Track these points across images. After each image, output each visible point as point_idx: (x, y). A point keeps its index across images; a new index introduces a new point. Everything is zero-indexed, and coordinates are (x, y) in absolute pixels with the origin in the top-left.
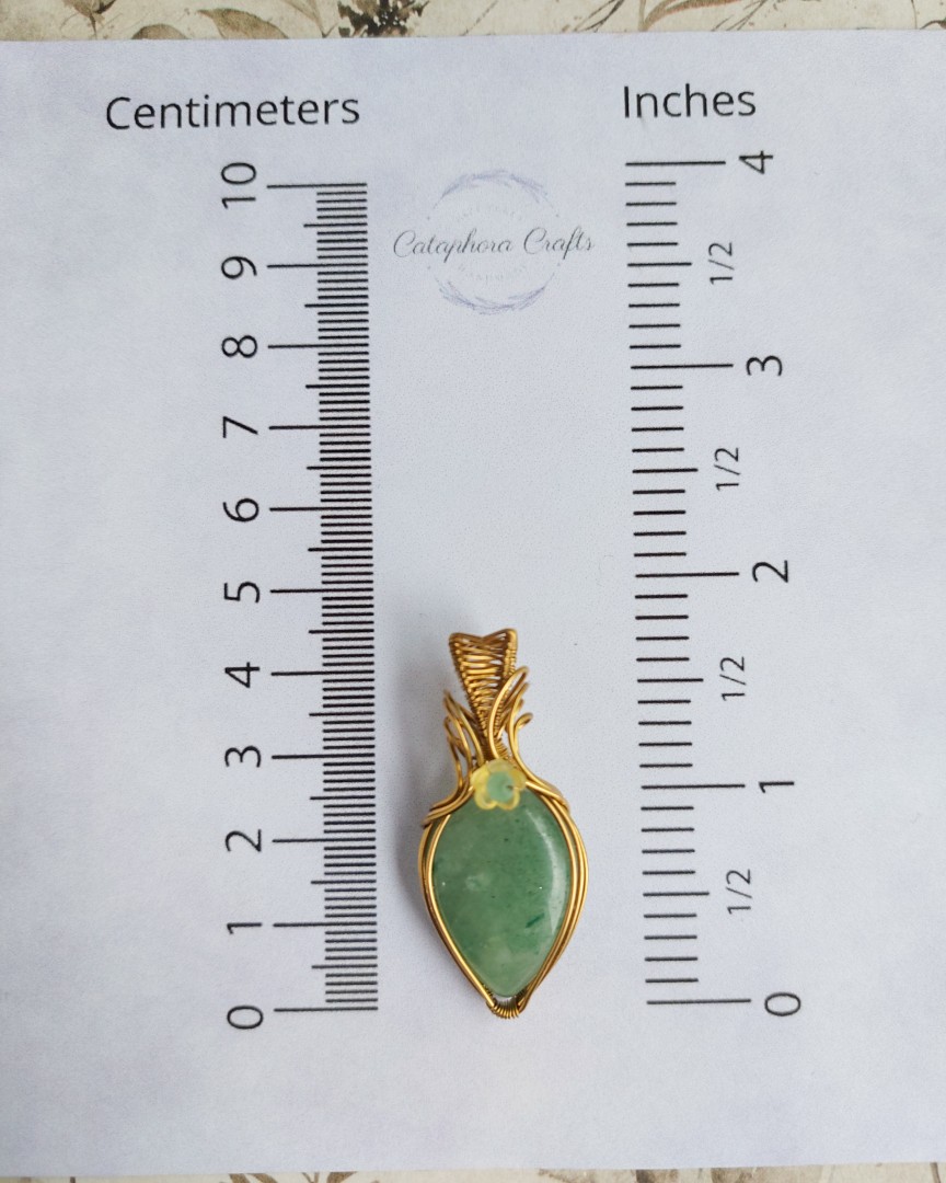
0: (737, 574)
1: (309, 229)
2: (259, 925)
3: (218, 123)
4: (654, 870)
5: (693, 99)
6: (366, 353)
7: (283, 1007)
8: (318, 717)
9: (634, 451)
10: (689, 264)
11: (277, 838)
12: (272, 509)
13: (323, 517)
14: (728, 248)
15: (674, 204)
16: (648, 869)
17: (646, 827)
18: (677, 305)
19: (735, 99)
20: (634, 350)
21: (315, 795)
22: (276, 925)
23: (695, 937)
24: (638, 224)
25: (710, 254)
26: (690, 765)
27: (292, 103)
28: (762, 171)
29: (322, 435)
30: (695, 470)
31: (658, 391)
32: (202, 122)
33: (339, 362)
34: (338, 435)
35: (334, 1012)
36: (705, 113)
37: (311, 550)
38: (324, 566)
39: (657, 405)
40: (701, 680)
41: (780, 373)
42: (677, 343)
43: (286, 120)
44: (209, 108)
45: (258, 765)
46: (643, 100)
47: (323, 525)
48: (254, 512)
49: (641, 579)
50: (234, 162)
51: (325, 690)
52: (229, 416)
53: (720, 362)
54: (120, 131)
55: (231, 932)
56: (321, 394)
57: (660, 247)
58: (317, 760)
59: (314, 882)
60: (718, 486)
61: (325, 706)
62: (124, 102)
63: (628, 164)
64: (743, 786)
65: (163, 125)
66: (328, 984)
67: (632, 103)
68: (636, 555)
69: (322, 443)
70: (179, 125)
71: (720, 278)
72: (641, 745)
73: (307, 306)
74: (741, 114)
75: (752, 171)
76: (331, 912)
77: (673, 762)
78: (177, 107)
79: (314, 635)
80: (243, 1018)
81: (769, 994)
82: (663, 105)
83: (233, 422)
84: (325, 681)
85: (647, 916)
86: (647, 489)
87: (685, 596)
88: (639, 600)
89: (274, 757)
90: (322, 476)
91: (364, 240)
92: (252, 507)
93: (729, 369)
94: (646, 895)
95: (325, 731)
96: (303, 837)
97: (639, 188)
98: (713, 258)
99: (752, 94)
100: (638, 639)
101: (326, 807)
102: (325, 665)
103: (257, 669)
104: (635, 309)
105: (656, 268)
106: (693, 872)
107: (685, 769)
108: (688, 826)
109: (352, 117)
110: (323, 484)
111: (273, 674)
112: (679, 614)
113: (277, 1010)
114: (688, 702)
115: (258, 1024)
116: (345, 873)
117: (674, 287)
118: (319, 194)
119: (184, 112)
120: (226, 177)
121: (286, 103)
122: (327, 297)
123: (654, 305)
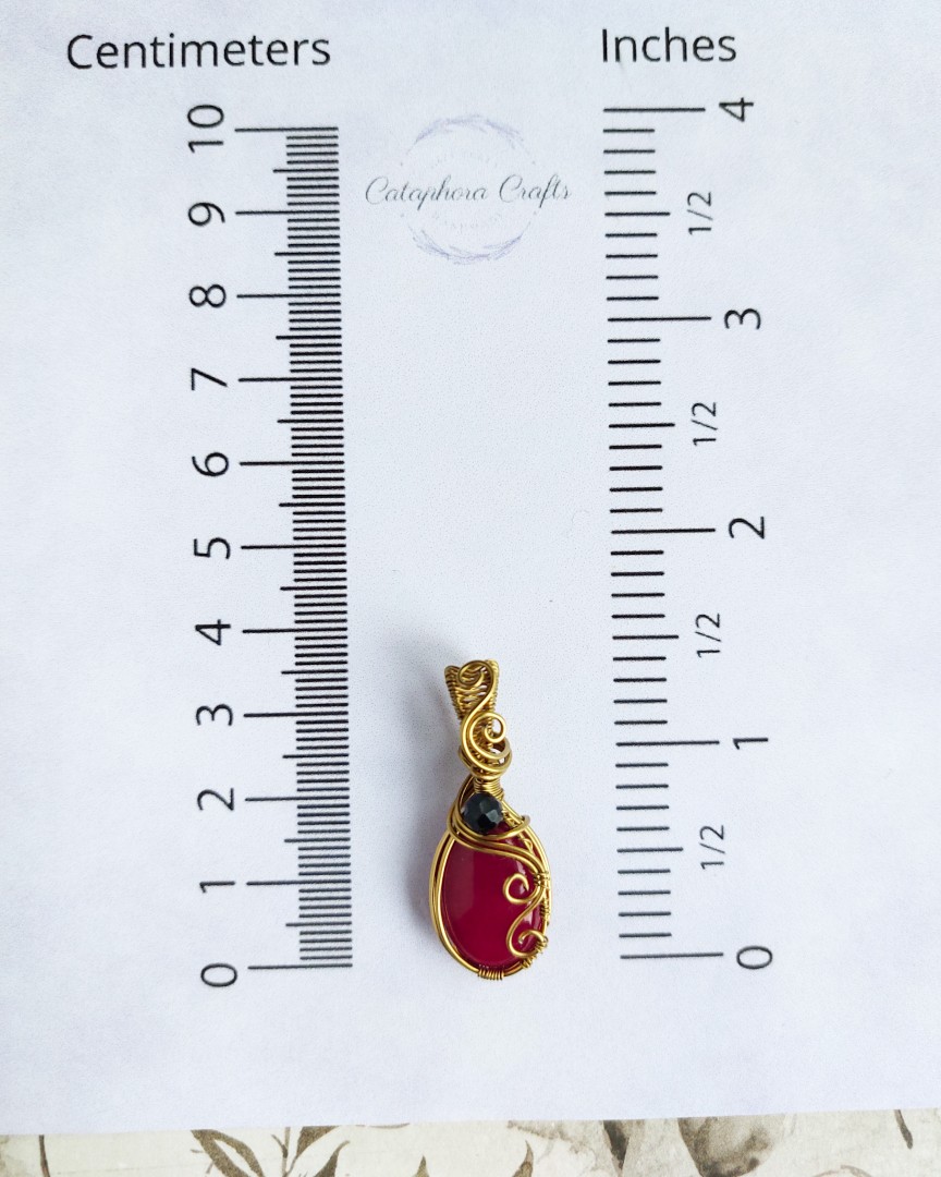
0: (713, 530)
1: (278, 174)
2: (232, 883)
3: (184, 63)
4: (628, 826)
5: (672, 43)
6: (338, 303)
7: (257, 964)
8: (290, 675)
9: (611, 405)
10: (668, 214)
11: (250, 796)
12: (242, 464)
13: (294, 472)
14: (707, 198)
15: (652, 151)
16: (623, 826)
17: (621, 783)
18: (655, 256)
19: (716, 43)
20: (611, 302)
21: (287, 754)
22: (249, 884)
23: (668, 892)
24: (616, 172)
25: (689, 204)
26: (665, 722)
27: (261, 42)
28: (742, 118)
29: (293, 388)
30: (672, 425)
31: (636, 344)
32: (167, 62)
33: (310, 312)
34: (309, 387)
35: (308, 970)
36: (685, 58)
37: (282, 505)
38: (295, 522)
39: (635, 359)
40: (676, 637)
41: (758, 327)
42: (654, 295)
43: (254, 61)
44: (175, 47)
45: (230, 723)
46: (622, 44)
47: (294, 480)
48: (223, 466)
49: (617, 535)
50: (201, 104)
51: (297, 647)
52: (197, 368)
53: (698, 315)
54: (82, 70)
55: (204, 891)
56: (292, 346)
57: (638, 196)
58: (289, 718)
59: (287, 841)
60: (695, 441)
61: (297, 664)
62: (86, 40)
63: (606, 110)
64: (717, 743)
65: (126, 65)
66: (302, 942)
67: (611, 46)
68: (612, 511)
69: (293, 396)
70: (144, 65)
71: (699, 229)
72: (616, 702)
73: (277, 254)
74: (722, 59)
75: (733, 119)
76: (304, 870)
77: (648, 719)
78: (142, 46)
79: (286, 592)
80: (217, 976)
81: (741, 948)
82: (641, 49)
83: (201, 374)
84: (297, 639)
85: (621, 872)
86: (623, 444)
87: (661, 552)
88: (615, 556)
89: (246, 716)
90: (293, 429)
91: (336, 187)
92: (222, 461)
93: (707, 322)
94: (620, 851)
95: (298, 689)
96: (276, 796)
97: (617, 134)
98: (691, 208)
99: (733, 39)
100: (614, 595)
101: (299, 765)
102: (297, 622)
103: (228, 626)
104: (612, 260)
105: (635, 218)
106: (667, 828)
107: (660, 725)
108: (663, 782)
109: (322, 58)
110: (294, 438)
111: (245, 632)
112: (655, 571)
113: (251, 968)
114: (663, 658)
115: (233, 982)
116: (317, 832)
117: (652, 238)
118: (289, 138)
119: (150, 52)
120: (193, 119)
121: (253, 42)
122: (298, 245)
123: (634, 256)
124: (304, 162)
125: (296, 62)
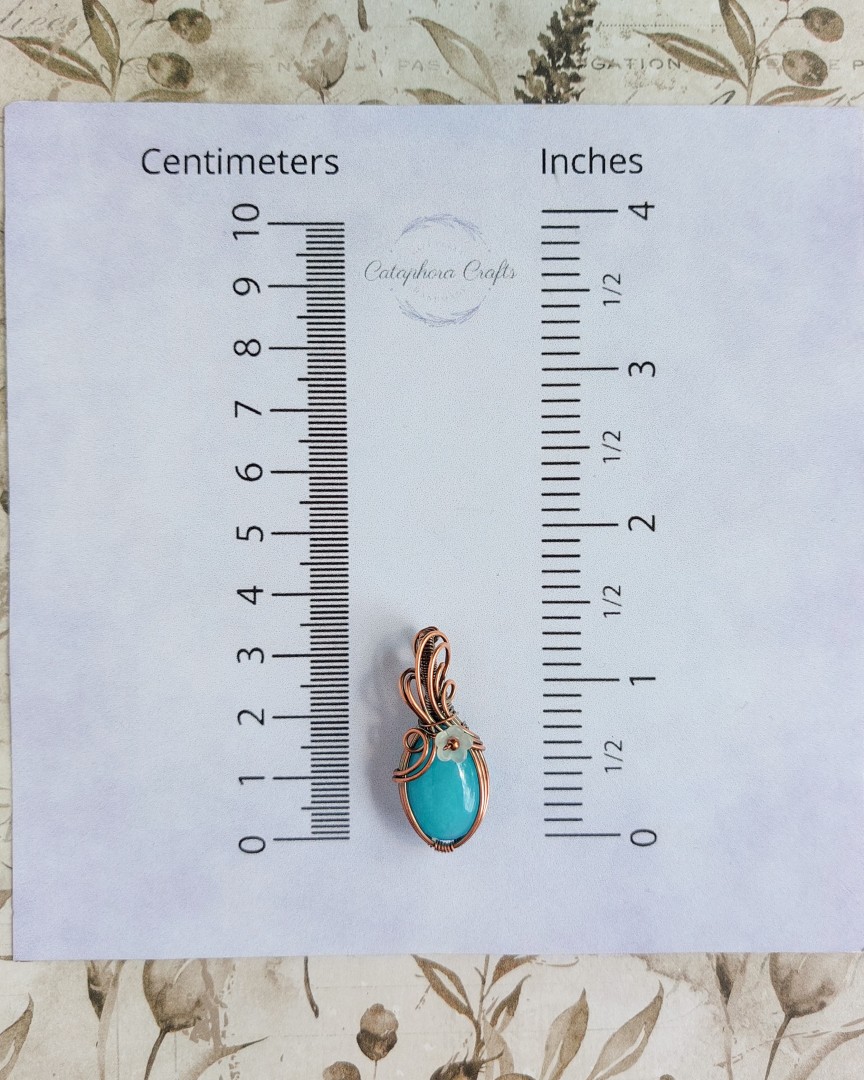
0: (617, 525)
1: (300, 257)
2: (262, 778)
3: (229, 172)
4: (552, 739)
5: (595, 160)
6: (343, 354)
7: (280, 837)
8: (307, 627)
9: (543, 432)
10: (587, 290)
11: (276, 715)
12: (272, 472)
13: (311, 478)
14: (617, 278)
15: (577, 243)
16: (548, 740)
17: (546, 709)
18: (578, 322)
19: (627, 159)
20: (545, 356)
21: (304, 684)
22: (275, 778)
23: (580, 789)
24: (550, 259)
25: (604, 282)
26: (579, 664)
27: (287, 156)
28: (645, 217)
29: (310, 417)
30: (588, 447)
31: (562, 388)
32: (216, 170)
33: (323, 361)
34: (322, 417)
35: (317, 841)
36: (604, 171)
37: (301, 503)
38: (311, 515)
39: (561, 398)
40: (588, 602)
41: (653, 375)
42: (577, 351)
43: (282, 171)
44: (222, 159)
45: (262, 662)
46: (557, 160)
47: (311, 484)
48: (258, 474)
49: (546, 528)
50: (243, 203)
51: (312, 607)
52: (239, 401)
53: (609, 366)
54: (153, 175)
55: (241, 784)
56: (310, 386)
57: (566, 277)
58: (305, 658)
59: (302, 747)
60: (605, 459)
61: (312, 619)
62: (156, 152)
63: (544, 211)
64: (618, 680)
65: (186, 171)
66: (313, 821)
67: (548, 162)
68: (543, 510)
69: (310, 423)
70: (199, 172)
71: (611, 302)
72: (544, 649)
73: (299, 317)
74: (632, 172)
75: (638, 218)
76: (315, 769)
77: (568, 662)
78: (197, 158)
79: (304, 566)
80: (251, 845)
81: (633, 830)
82: (571, 164)
83: (242, 405)
84: (312, 600)
85: (546, 774)
86: (552, 461)
87: (578, 541)
88: (545, 543)
89: (274, 656)
90: (311, 447)
92: (258, 469)
93: (615, 371)
94: (546, 758)
95: (312, 637)
96: (296, 715)
97: (551, 230)
98: (605, 286)
99: (640, 156)
100: (544, 571)
101: (312, 692)
102: (312, 588)
103: (261, 591)
104: (546, 325)
105: (564, 293)
106: (580, 742)
107: (575, 667)
108: (578, 709)
109: (333, 169)
110: (311, 453)
111: (273, 595)
112: (573, 554)
113: (275, 839)
114: (579, 618)
115: (260, 851)
116: (326, 741)
117: (576, 308)
118: (308, 230)
119: (204, 162)
120: (236, 214)
121: (281, 156)
122: (314, 311)
123: (562, 322)
124: (320, 249)
125: (313, 172)
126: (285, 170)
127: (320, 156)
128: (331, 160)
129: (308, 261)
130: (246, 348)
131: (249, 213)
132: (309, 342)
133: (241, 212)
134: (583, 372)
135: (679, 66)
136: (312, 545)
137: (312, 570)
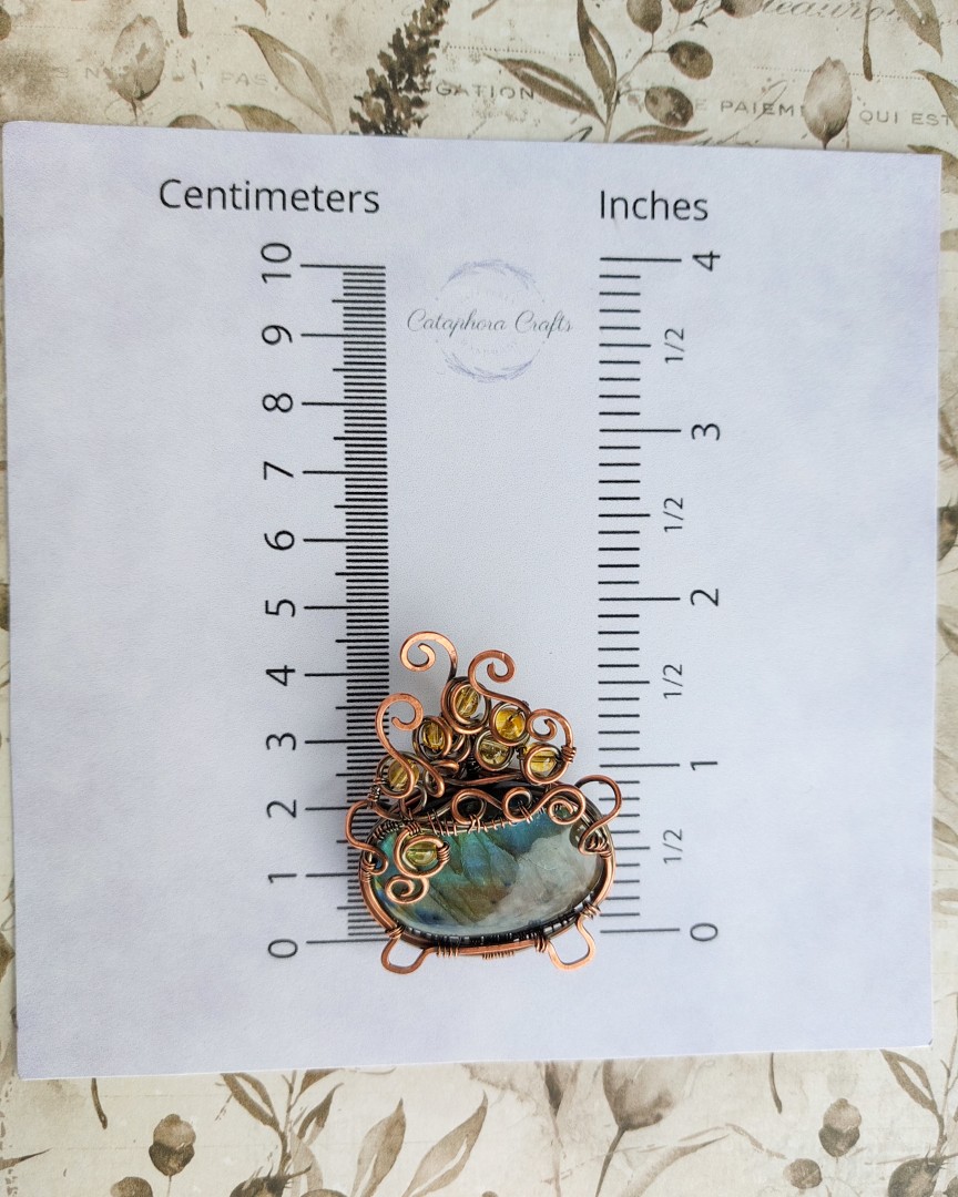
0: (678, 599)
1: (336, 304)
3: (257, 207)
5: (657, 204)
6: (384, 411)
7: (315, 940)
8: (343, 710)
9: (600, 499)
10: (649, 346)
12: (305, 540)
13: (348, 547)
14: (680, 333)
15: (638, 294)
17: (602, 797)
18: (638, 379)
19: (692, 205)
20: (603, 416)
21: (340, 772)
22: (308, 876)
24: (609, 311)
25: (666, 338)
26: (638, 749)
27: (322, 192)
28: (711, 268)
29: (347, 479)
30: (647, 515)
31: (621, 450)
32: (244, 205)
33: (362, 418)
35: (354, 943)
36: (667, 216)
37: (337, 574)
38: (348, 587)
39: (620, 462)
40: (647, 682)
41: (718, 438)
42: (637, 411)
43: (316, 207)
44: (250, 193)
45: (294, 748)
46: (616, 204)
47: (348, 554)
48: (290, 543)
49: (603, 602)
50: (272, 242)
51: (349, 688)
52: (269, 462)
53: (671, 428)
54: (172, 209)
56: (347, 445)
57: (625, 331)
58: (341, 744)
59: (339, 842)
60: (666, 528)
61: (348, 701)
62: (175, 184)
64: (678, 765)
65: (210, 206)
66: (349, 921)
68: (600, 583)
69: (347, 486)
70: (224, 206)
71: (673, 359)
73: (335, 370)
74: (696, 219)
75: (703, 268)
77: (624, 746)
78: (223, 190)
79: (340, 644)
80: (281, 949)
83: (272, 466)
84: (348, 681)
86: (610, 530)
87: (637, 616)
88: (602, 618)
89: (307, 742)
90: (348, 513)
91: (383, 316)
92: (289, 538)
93: (677, 433)
95: (348, 721)
96: (330, 806)
97: (610, 280)
98: (669, 341)
99: (706, 202)
100: (600, 649)
101: (348, 781)
102: (349, 668)
103: (293, 671)
104: (604, 382)
105: (623, 348)
107: (634, 752)
109: (373, 207)
110: (348, 520)
111: (306, 675)
112: (632, 630)
113: (309, 942)
114: (637, 699)
115: (294, 954)
117: (636, 365)
118: (345, 274)
119: (229, 195)
120: (266, 254)
121: (316, 191)
122: (351, 363)
123: (620, 379)
124: (358, 295)
125: (351, 209)
126: (319, 206)
127: (360, 192)
128: (371, 197)
129: (345, 308)
130: (276, 403)
131: (280, 253)
132: (346, 397)
133: (271, 253)
134: (644, 433)
135: (532, 96)
136: (348, 621)
137: (349, 648)
